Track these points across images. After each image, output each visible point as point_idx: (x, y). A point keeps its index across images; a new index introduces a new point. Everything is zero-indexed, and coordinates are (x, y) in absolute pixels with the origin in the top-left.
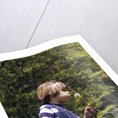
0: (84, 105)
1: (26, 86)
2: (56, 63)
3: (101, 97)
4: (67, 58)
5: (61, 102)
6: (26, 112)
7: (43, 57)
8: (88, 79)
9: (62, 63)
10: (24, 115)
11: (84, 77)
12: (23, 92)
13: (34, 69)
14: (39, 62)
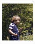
0: (21, 27)
1: (10, 15)
2: (22, 10)
3: (26, 27)
4: (26, 10)
5: (16, 23)
6: (7, 24)
7: (20, 6)
8: (27, 20)
9: (23, 11)
10: (6, 25)
11: (26, 19)
12: (9, 17)
13: (15, 9)
14: (18, 7)
